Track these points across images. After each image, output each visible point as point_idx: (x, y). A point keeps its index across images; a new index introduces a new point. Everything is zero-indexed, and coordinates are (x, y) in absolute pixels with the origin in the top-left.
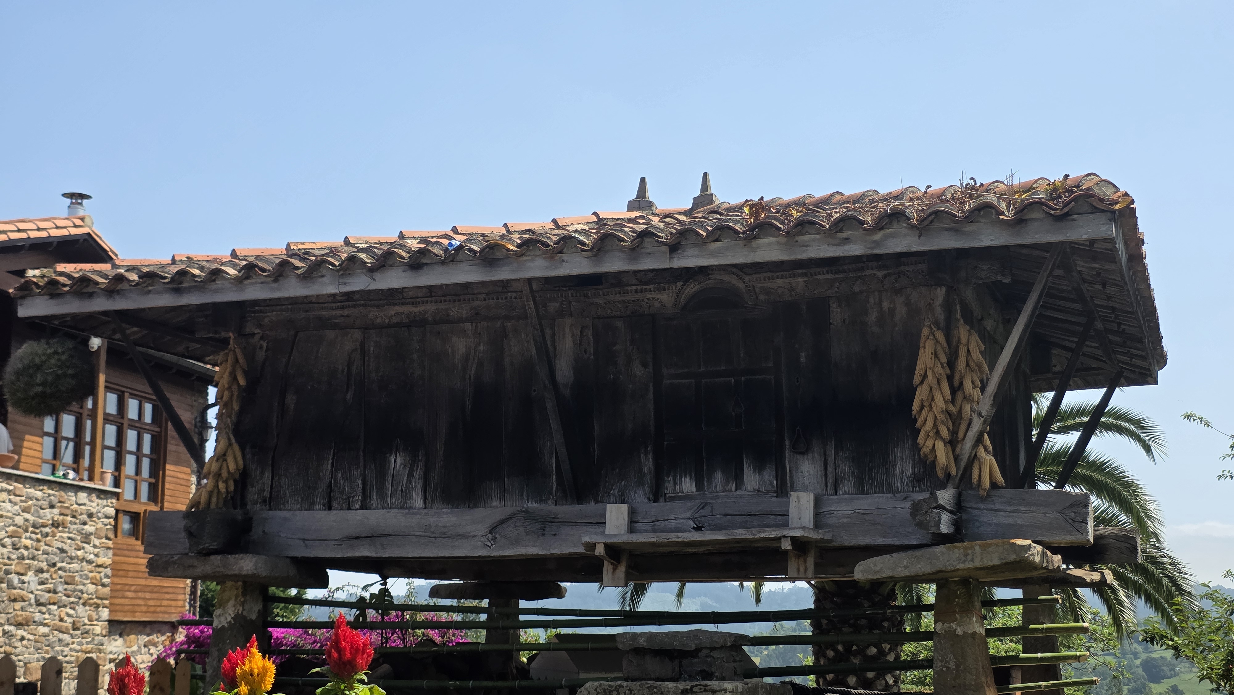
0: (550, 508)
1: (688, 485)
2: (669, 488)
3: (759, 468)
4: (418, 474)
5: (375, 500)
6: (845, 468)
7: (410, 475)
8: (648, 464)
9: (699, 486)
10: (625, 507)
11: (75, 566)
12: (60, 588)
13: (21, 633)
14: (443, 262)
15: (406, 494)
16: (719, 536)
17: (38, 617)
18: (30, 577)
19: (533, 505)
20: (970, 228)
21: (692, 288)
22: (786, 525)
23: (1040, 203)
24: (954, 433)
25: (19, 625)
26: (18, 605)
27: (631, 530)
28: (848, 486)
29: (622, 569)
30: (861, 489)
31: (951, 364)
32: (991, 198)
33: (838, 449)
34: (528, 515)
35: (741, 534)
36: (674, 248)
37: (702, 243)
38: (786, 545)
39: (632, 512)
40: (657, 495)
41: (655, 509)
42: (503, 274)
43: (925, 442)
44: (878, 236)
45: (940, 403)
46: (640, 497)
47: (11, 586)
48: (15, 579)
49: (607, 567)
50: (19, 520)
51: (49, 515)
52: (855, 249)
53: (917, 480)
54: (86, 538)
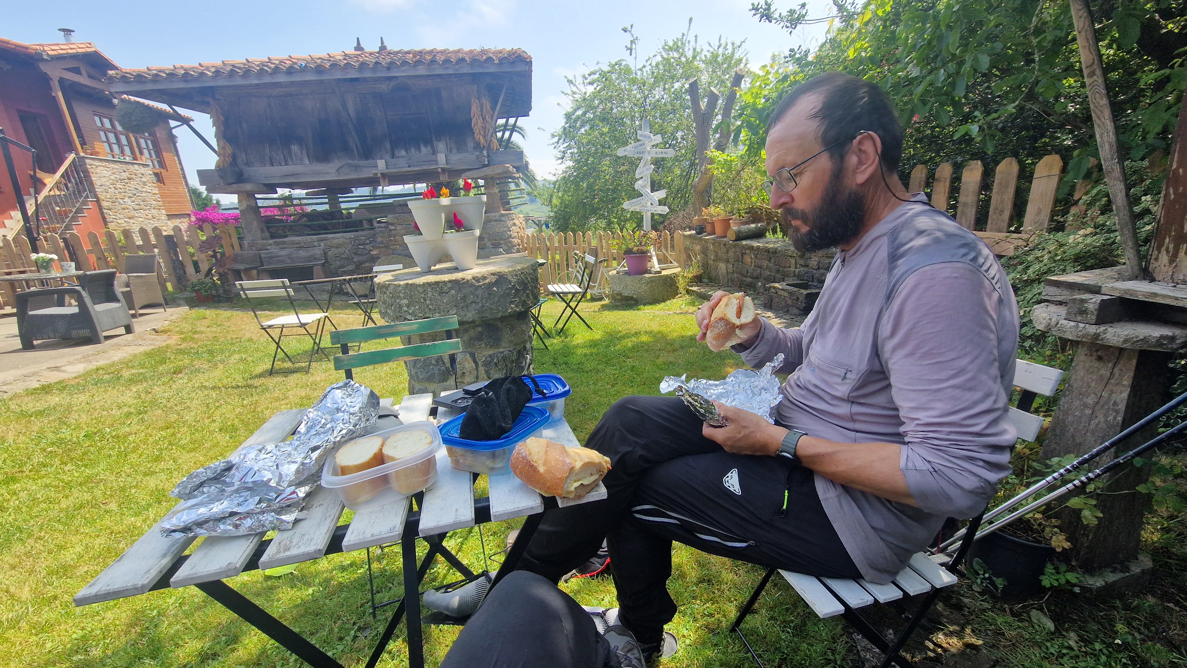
0: (356, 162)
1: (403, 153)
2: (397, 153)
3: (426, 146)
4: (304, 152)
5: (290, 162)
6: (453, 145)
7: (301, 153)
8: (388, 146)
9: (407, 153)
10: (383, 161)
11: (144, 194)
12: (141, 203)
13: (132, 221)
14: (300, 72)
15: (302, 160)
16: (418, 169)
17: (136, 215)
18: (126, 199)
19: (350, 161)
20: (486, 65)
21: (393, 83)
22: (437, 164)
23: (506, 58)
24: (485, 133)
25: (130, 218)
26: (127, 211)
27: (387, 168)
28: (454, 151)
29: (387, 181)
30: (459, 151)
31: (482, 111)
32: (491, 55)
33: (450, 139)
34: (349, 165)
35: (425, 167)
36: (389, 69)
37: (398, 67)
38: (440, 170)
39: (386, 162)
40: (393, 156)
41: (394, 161)
42: (325, 77)
43: (477, 136)
44: (457, 67)
45: (480, 124)
46: (388, 157)
47: (120, 204)
48: (121, 201)
49: (381, 180)
50: (112, 177)
51: (125, 175)
52: (451, 72)
53: (475, 148)
54: (144, 184)
